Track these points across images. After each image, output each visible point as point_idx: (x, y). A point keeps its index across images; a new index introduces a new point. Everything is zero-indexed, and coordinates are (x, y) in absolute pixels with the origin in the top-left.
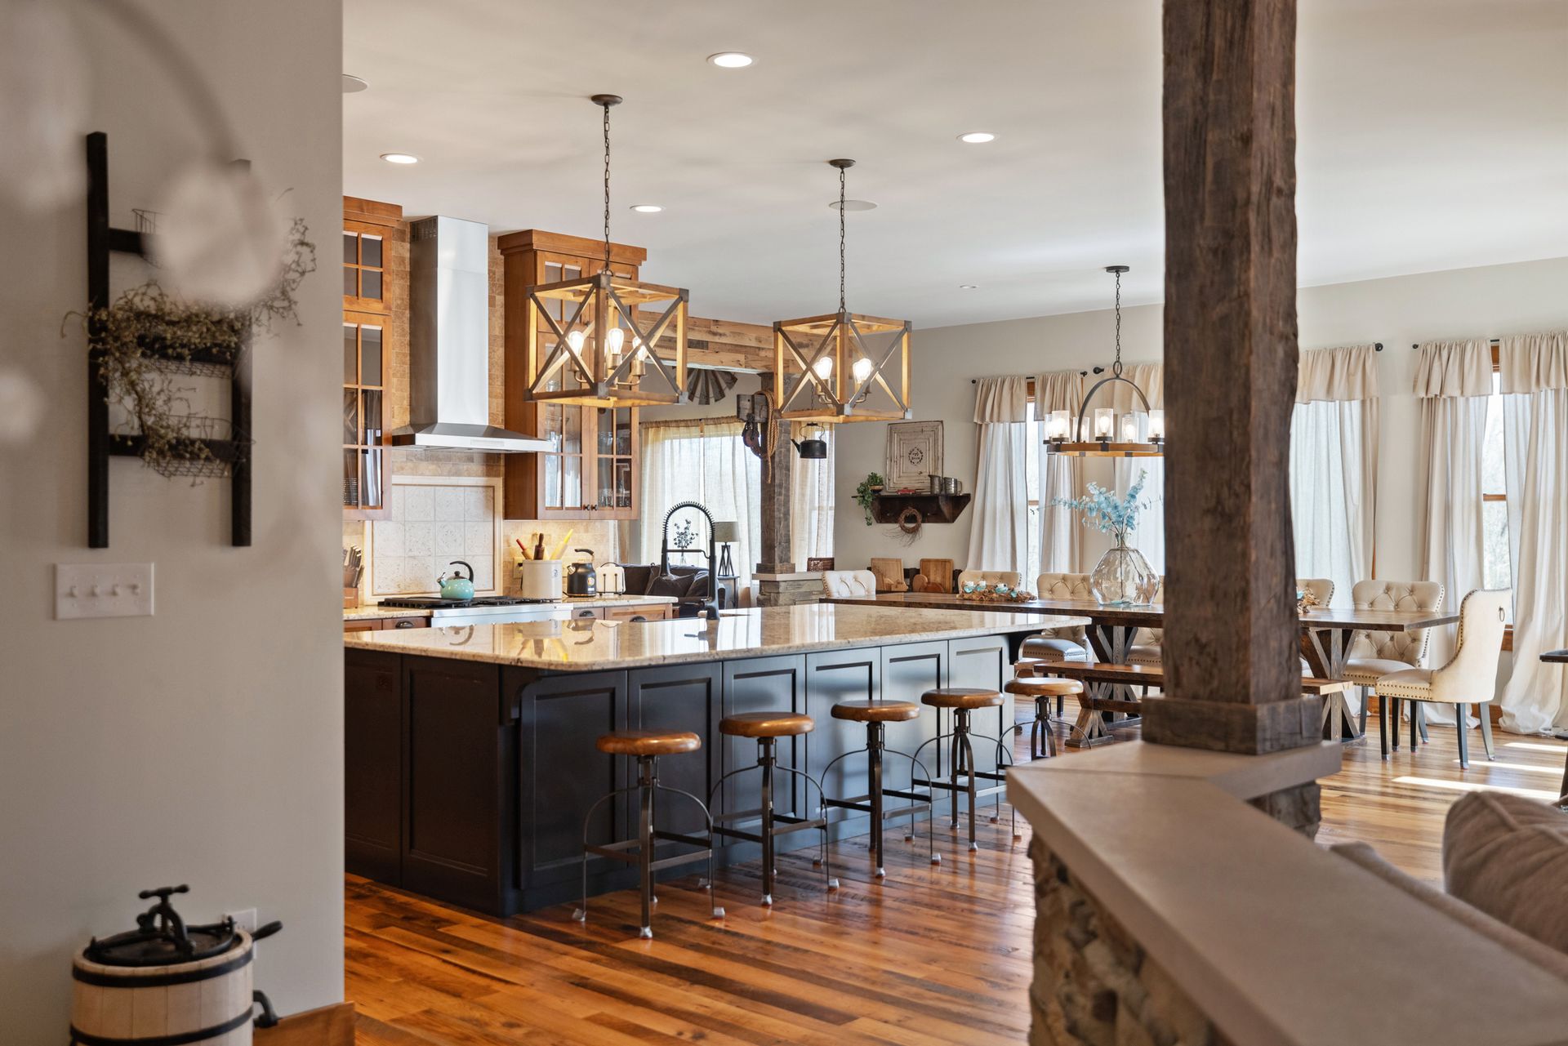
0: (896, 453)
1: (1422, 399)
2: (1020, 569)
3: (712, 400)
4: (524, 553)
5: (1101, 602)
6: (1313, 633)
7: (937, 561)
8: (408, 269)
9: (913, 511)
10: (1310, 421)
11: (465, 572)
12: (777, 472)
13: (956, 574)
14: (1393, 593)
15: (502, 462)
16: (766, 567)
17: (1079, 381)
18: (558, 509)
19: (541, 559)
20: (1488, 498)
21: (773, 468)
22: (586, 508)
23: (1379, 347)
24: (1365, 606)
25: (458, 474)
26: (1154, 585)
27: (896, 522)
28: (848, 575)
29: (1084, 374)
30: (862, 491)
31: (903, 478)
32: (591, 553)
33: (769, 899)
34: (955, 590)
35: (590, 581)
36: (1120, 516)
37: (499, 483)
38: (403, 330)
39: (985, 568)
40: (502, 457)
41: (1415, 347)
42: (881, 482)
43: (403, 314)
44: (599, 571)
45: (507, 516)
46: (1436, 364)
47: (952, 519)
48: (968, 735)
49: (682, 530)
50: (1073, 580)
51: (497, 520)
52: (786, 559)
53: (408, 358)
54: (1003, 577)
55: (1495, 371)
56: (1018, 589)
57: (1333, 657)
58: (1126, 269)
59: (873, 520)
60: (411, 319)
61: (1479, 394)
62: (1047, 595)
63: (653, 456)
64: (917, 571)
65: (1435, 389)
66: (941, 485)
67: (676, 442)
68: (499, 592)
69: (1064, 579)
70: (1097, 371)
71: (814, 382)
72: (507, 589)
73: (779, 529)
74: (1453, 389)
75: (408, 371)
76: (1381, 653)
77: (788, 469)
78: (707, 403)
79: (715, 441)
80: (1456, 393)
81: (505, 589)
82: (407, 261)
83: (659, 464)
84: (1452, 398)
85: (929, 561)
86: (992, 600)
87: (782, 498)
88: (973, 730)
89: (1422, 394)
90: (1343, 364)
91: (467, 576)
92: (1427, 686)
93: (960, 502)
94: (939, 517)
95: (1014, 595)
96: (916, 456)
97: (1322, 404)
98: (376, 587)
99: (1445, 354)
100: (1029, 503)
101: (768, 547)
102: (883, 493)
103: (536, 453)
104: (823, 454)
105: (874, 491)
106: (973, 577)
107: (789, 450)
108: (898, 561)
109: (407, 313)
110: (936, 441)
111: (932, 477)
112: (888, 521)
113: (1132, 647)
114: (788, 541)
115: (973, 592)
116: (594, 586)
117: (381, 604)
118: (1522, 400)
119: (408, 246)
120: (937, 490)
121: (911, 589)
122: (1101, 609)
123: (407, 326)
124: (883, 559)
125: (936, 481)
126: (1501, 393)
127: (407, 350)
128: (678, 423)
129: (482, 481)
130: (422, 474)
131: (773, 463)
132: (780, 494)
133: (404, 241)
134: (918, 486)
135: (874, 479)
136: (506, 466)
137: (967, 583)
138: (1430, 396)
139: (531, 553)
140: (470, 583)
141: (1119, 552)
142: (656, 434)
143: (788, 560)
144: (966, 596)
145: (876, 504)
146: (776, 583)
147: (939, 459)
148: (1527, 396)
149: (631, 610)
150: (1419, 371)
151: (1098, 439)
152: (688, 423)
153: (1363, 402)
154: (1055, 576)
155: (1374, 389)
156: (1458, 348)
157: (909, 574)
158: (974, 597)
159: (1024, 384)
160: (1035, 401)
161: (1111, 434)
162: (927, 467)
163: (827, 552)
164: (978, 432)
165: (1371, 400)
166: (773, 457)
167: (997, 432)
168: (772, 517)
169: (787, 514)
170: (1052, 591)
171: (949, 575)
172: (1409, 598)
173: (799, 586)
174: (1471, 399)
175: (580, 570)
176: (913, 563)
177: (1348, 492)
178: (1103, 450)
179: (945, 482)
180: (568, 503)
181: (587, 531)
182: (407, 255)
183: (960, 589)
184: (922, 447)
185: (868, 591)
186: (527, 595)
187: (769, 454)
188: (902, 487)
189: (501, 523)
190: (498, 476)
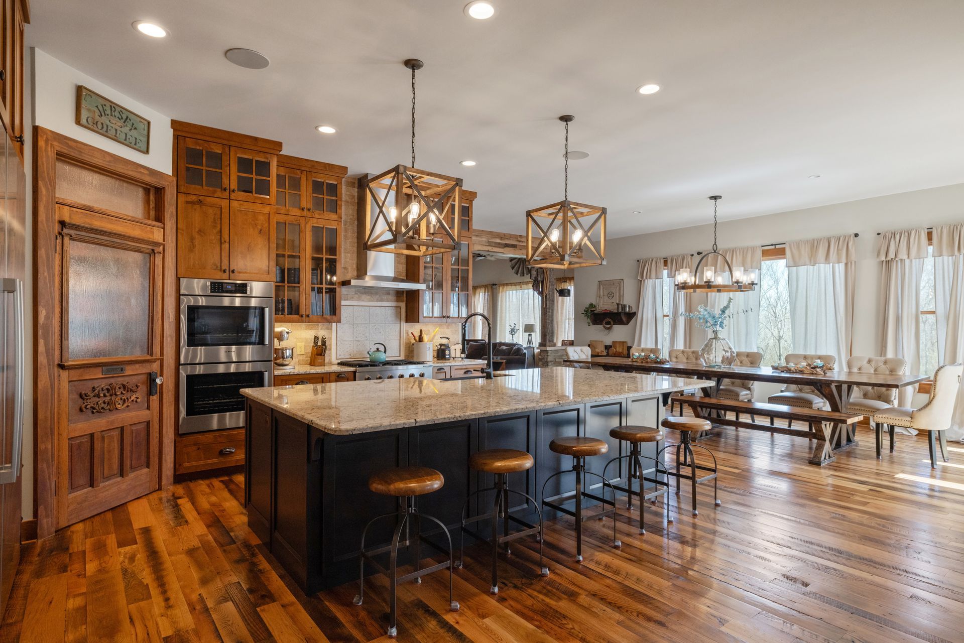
0: (602, 294)
1: (883, 261)
2: (660, 346)
3: (525, 274)
4: (415, 339)
5: (705, 365)
6: (833, 386)
7: (620, 342)
8: (356, 201)
9: (610, 320)
10: (815, 273)
11: (382, 348)
12: (548, 302)
13: (629, 348)
14: (873, 364)
15: (405, 295)
16: (542, 344)
17: (690, 258)
18: (430, 317)
19: (422, 341)
20: (924, 313)
21: (546, 301)
22: (444, 317)
23: (856, 235)
24: (855, 370)
25: (382, 300)
26: (734, 357)
27: (601, 324)
28: (578, 349)
29: (692, 255)
30: (586, 311)
31: (605, 305)
32: (448, 339)
33: (496, 590)
34: (628, 356)
35: (447, 352)
36: (716, 322)
37: (403, 305)
38: (353, 230)
39: (643, 346)
40: (405, 293)
41: (879, 234)
42: (595, 307)
43: (354, 223)
44: (452, 348)
45: (407, 321)
46: (892, 242)
47: (627, 323)
48: (639, 457)
49: (512, 328)
50: (687, 353)
51: (402, 323)
52: (551, 341)
53: (356, 244)
54: (652, 351)
55: (929, 245)
56: (661, 357)
57: (843, 398)
58: (720, 197)
59: (591, 324)
60: (358, 225)
61: (919, 257)
62: (674, 360)
63: (502, 298)
64: (611, 347)
65: (892, 255)
66: (622, 308)
67: (511, 292)
68: (402, 358)
69: (683, 352)
70: (699, 253)
71: (550, 245)
72: (406, 356)
73: (549, 327)
74: (903, 255)
75: (356, 250)
76: (865, 396)
77: (553, 301)
78: (524, 276)
79: (526, 291)
80: (905, 257)
81: (405, 356)
82: (356, 197)
83: (504, 301)
84: (901, 260)
85: (616, 342)
86: (647, 362)
87: (550, 314)
88: (643, 453)
89: (883, 258)
90: (835, 244)
91: (383, 350)
92: (910, 419)
93: (631, 316)
94: (621, 322)
95: (659, 360)
96: (611, 295)
97: (822, 265)
98: (338, 355)
99: (898, 237)
100: (664, 316)
101: (544, 335)
102: (596, 312)
103: (419, 290)
104: (569, 295)
105: (592, 311)
106: (637, 351)
107: (553, 293)
108: (602, 342)
109: (356, 222)
110: (620, 288)
111: (618, 304)
112: (598, 324)
113: (721, 387)
114: (553, 333)
115: (638, 358)
116: (450, 355)
117: (339, 364)
118: (947, 260)
119: (356, 190)
120: (620, 310)
121: (608, 355)
122: (704, 369)
123: (355, 229)
124: (595, 341)
125: (620, 306)
126: (933, 256)
127: (356, 240)
128: (511, 284)
129: (394, 304)
130: (363, 301)
131: (546, 298)
132: (549, 312)
133: (354, 187)
134: (611, 308)
135: (591, 305)
136: (407, 297)
137: (635, 354)
138: (887, 260)
139: (417, 339)
140: (384, 354)
141: (714, 340)
142: (503, 288)
143: (552, 341)
144: (634, 360)
145: (592, 316)
146: (547, 351)
147: (621, 296)
148: (950, 257)
149: (464, 367)
150: (881, 246)
151: (706, 282)
152: (515, 284)
153: (846, 264)
154: (678, 351)
155: (853, 257)
156: (906, 234)
157: (607, 347)
158: (638, 360)
159: (662, 261)
160: (668, 269)
161: (713, 280)
162: (616, 300)
163: (572, 338)
164: (640, 284)
165: (851, 263)
166: (546, 296)
167: (649, 284)
168: (546, 322)
169: (552, 321)
170: (677, 358)
171: (626, 348)
172: (884, 366)
173: (557, 353)
174: (913, 260)
175: (442, 347)
176: (609, 343)
177: (837, 310)
178: (708, 288)
179: (624, 307)
180: (435, 315)
181: (448, 328)
182: (356, 194)
183: (631, 355)
184: (613, 291)
185: (587, 356)
186: (415, 360)
187: (544, 295)
188: (604, 309)
189: (404, 324)
190: (403, 301)
